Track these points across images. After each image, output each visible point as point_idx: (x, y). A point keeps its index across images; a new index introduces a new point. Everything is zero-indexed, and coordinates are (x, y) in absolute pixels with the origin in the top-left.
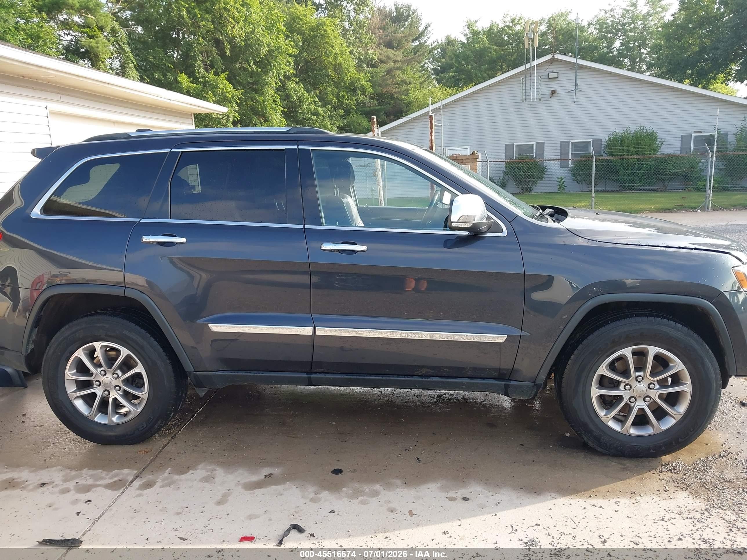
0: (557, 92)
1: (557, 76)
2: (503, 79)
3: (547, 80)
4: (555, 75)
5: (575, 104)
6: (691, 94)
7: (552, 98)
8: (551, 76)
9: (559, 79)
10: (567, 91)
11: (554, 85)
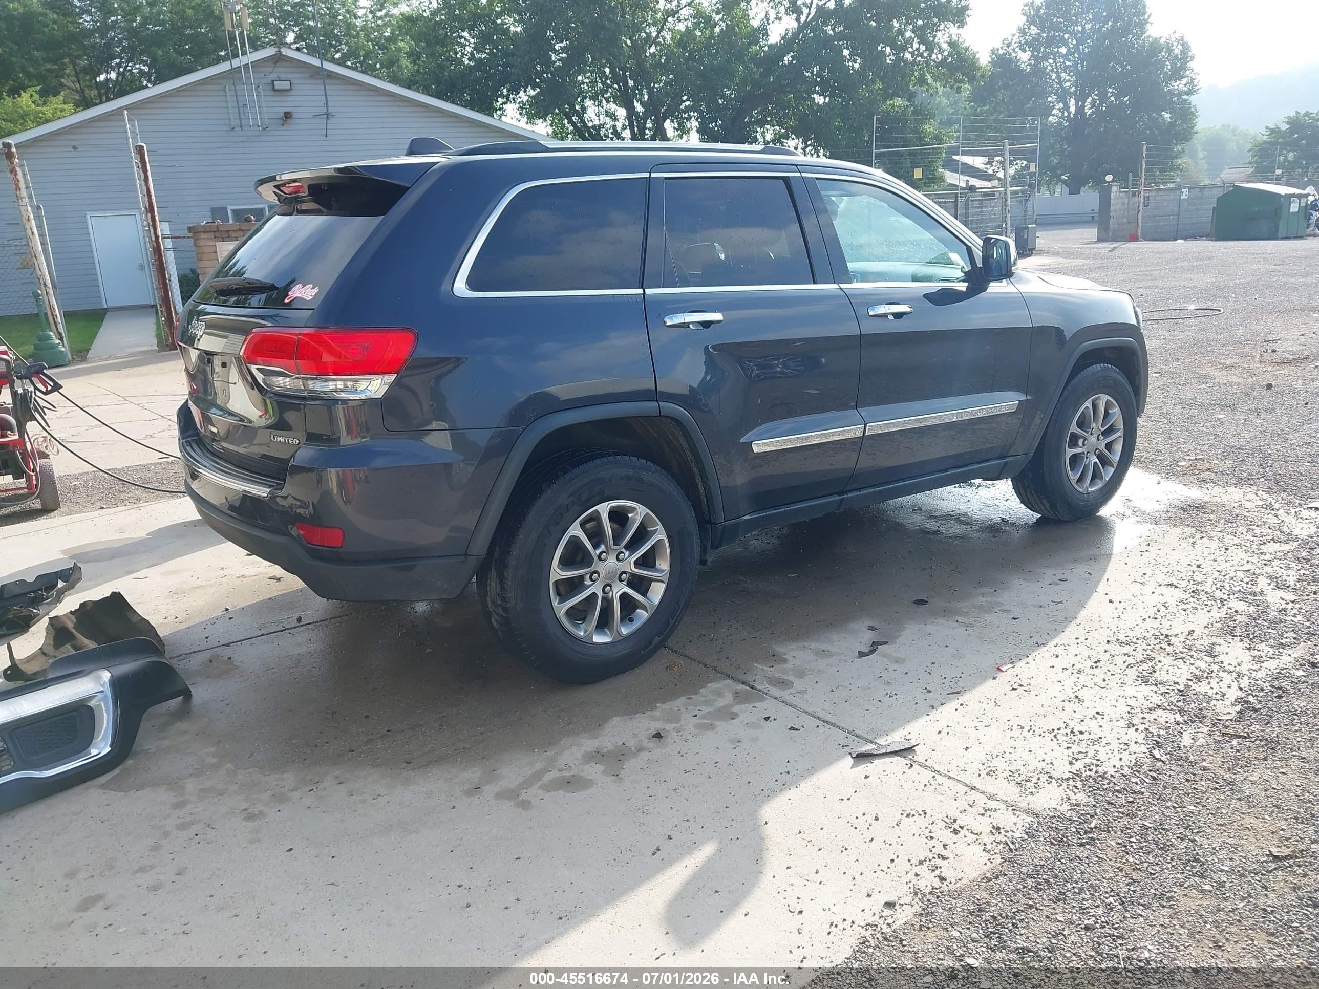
0: (295, 115)
1: (289, 87)
2: (187, 85)
3: (272, 93)
4: (285, 85)
5: (328, 138)
6: (452, 116)
7: (286, 127)
8: (278, 85)
9: (292, 92)
10: (311, 115)
11: (287, 104)
